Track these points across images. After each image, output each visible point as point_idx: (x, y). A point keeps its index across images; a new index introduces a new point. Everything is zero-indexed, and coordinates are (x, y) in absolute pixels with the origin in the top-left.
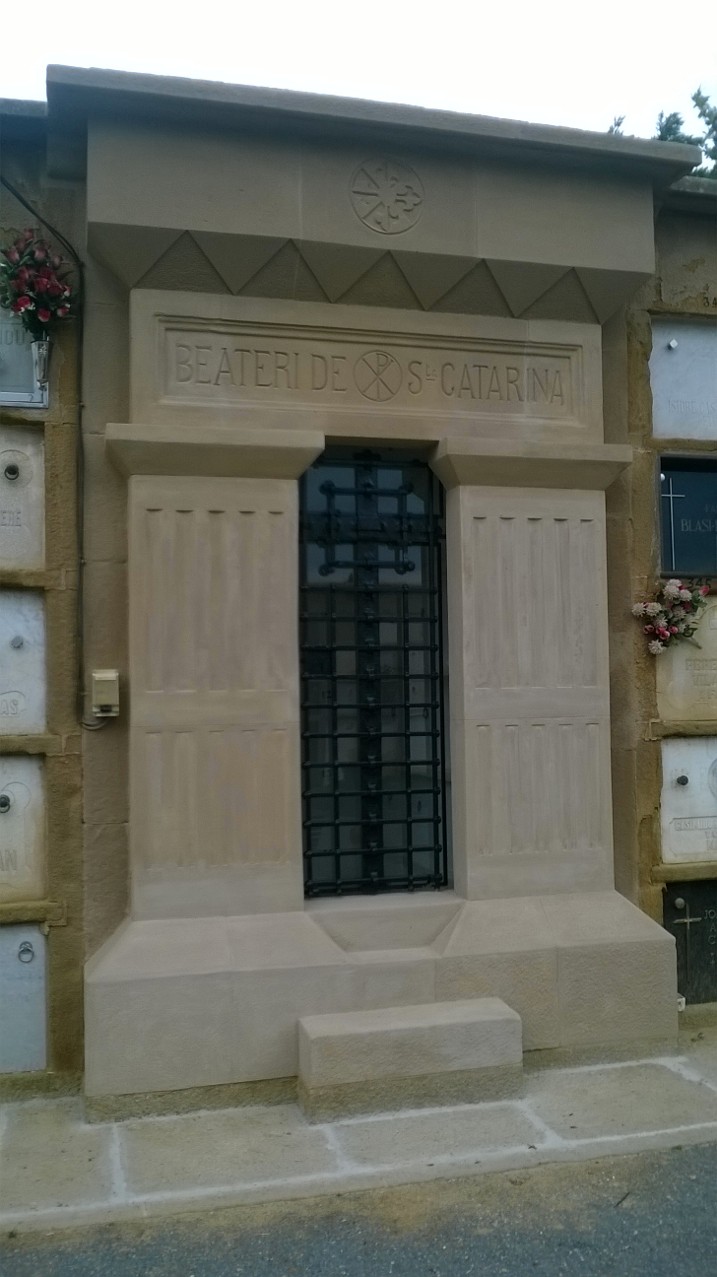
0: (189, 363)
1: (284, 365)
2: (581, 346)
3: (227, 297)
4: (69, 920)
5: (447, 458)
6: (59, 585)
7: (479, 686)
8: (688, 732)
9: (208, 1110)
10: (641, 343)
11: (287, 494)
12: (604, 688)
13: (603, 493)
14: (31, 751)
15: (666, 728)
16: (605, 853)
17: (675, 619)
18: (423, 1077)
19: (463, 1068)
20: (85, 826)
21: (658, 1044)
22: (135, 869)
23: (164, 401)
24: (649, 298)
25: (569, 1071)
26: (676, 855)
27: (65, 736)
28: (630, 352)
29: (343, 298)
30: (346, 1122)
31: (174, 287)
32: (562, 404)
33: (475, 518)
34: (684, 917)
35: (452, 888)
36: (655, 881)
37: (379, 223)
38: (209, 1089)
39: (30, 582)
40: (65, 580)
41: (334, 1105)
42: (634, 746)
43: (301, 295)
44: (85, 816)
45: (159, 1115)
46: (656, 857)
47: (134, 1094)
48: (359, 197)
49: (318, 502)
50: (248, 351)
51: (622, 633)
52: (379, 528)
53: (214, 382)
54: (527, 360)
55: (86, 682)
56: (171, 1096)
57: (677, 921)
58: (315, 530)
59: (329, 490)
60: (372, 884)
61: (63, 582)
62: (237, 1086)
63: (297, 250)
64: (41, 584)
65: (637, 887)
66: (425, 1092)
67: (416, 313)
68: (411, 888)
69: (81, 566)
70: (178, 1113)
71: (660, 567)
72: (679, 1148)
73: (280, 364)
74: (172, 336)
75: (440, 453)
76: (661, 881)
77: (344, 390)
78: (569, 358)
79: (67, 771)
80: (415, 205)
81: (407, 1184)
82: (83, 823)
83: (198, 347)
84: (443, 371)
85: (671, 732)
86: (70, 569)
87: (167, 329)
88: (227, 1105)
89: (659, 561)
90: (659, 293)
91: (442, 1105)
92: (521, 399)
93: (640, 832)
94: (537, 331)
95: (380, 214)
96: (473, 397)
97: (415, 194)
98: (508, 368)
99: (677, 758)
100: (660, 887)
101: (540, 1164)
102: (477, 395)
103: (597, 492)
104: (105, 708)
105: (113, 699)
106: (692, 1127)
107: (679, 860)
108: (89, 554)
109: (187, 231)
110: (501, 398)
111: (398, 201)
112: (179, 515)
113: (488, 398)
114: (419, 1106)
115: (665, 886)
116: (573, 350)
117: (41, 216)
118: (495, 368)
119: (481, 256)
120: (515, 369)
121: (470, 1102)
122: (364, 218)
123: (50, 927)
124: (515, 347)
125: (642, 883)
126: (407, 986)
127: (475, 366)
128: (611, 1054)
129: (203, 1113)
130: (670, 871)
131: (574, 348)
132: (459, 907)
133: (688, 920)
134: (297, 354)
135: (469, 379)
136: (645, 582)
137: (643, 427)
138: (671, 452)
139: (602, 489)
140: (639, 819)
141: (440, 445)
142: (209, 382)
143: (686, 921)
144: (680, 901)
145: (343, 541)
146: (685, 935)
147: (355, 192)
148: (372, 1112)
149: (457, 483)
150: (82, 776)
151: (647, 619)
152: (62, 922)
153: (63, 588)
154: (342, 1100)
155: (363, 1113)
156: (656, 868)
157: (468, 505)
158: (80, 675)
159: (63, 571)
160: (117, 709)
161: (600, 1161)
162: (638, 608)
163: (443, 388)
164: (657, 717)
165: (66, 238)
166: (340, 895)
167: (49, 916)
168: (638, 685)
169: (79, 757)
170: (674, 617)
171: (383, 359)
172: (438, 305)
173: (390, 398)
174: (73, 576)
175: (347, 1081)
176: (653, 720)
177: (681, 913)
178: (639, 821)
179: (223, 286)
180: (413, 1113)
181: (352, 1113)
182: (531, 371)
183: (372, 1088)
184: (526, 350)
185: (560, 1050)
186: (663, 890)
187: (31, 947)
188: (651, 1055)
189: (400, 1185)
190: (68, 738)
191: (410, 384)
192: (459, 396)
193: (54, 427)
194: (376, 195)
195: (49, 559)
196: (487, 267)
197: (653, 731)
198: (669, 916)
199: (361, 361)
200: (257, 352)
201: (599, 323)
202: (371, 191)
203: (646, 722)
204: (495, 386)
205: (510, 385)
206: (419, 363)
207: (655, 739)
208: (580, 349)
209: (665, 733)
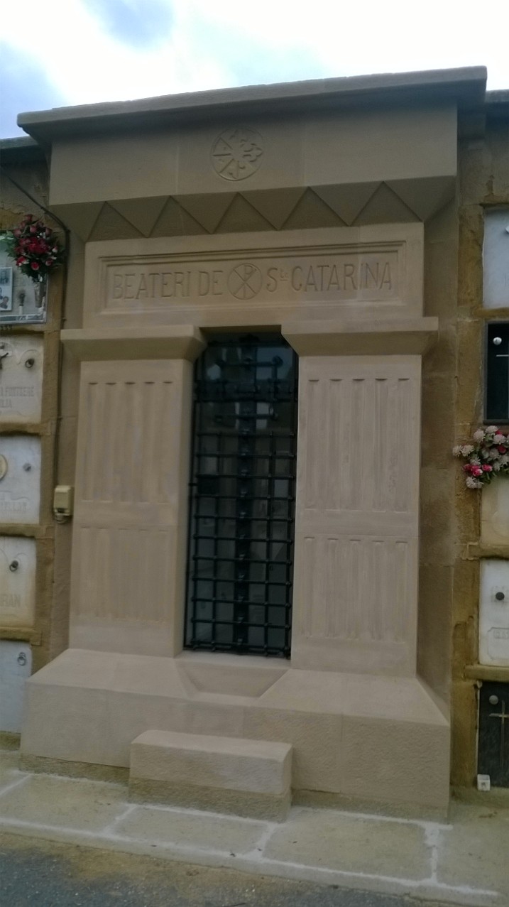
0: (122, 286)
1: (180, 281)
2: (405, 241)
3: (143, 240)
4: (41, 642)
6: (47, 432)
7: (309, 507)
8: (504, 556)
10: (472, 232)
13: (420, 356)
14: (28, 534)
15: (483, 550)
16: (408, 647)
17: (490, 459)
18: (206, 788)
20: (54, 584)
23: (104, 313)
24: (482, 194)
25: (346, 814)
26: (492, 658)
28: (461, 242)
29: (216, 230)
30: (150, 807)
31: (110, 238)
32: (390, 289)
33: (311, 381)
34: (500, 712)
36: (466, 677)
37: (231, 174)
39: (31, 431)
40: (50, 430)
42: (452, 563)
44: (55, 578)
46: (472, 658)
48: (217, 158)
50: (157, 274)
51: (446, 470)
52: (255, 390)
53: (135, 297)
54: (361, 258)
55: (55, 493)
57: (492, 715)
60: (241, 647)
63: (177, 202)
64: (37, 431)
65: (449, 681)
67: (272, 233)
68: (266, 654)
69: (59, 420)
71: (482, 415)
73: (178, 281)
74: (112, 270)
76: (475, 679)
77: (221, 294)
78: (397, 251)
79: (46, 549)
80: (257, 156)
82: (53, 582)
83: (127, 275)
84: (293, 272)
85: (488, 554)
86: (53, 422)
87: (109, 266)
90: (490, 188)
91: (219, 812)
92: (355, 288)
93: (454, 636)
94: (366, 234)
95: (232, 167)
96: (316, 290)
97: (258, 149)
98: (346, 265)
99: (496, 578)
100: (470, 683)
102: (319, 288)
103: (415, 356)
104: (62, 510)
105: (66, 504)
107: (495, 663)
108: (64, 412)
109: (106, 202)
110: (339, 289)
111: (245, 156)
112: (108, 386)
113: (328, 289)
114: (202, 808)
115: (479, 683)
116: (399, 245)
118: (335, 266)
119: (306, 184)
120: (352, 265)
122: (221, 172)
123: (34, 645)
124: (351, 248)
125: (455, 678)
127: (319, 267)
130: (482, 671)
131: (400, 243)
133: (503, 716)
134: (189, 272)
136: (468, 428)
139: (418, 354)
140: (453, 623)
141: (282, 328)
142: (132, 297)
143: (500, 716)
144: (494, 698)
146: (500, 728)
147: (215, 155)
150: (54, 553)
151: (465, 459)
152: (38, 643)
153: (49, 434)
156: (469, 667)
157: (307, 368)
159: (49, 423)
160: (68, 511)
162: (456, 449)
163: (293, 286)
164: (479, 541)
166: (214, 651)
167: (31, 639)
168: (458, 513)
169: (53, 540)
170: (489, 457)
171: (249, 269)
172: (286, 225)
173: (253, 297)
174: (54, 427)
176: (471, 543)
177: (497, 708)
178: (454, 625)
180: (196, 813)
181: (155, 802)
182: (365, 265)
184: (360, 250)
186: (477, 686)
187: (25, 656)
188: (420, 817)
190: (47, 528)
191: (268, 285)
192: (306, 290)
193: (49, 334)
194: (229, 154)
195: (43, 416)
196: (314, 192)
197: (470, 552)
198: (484, 711)
199: (233, 272)
200: (164, 274)
201: (420, 220)
202: (226, 152)
203: (464, 544)
204: (334, 280)
205: (347, 278)
206: (276, 269)
207: (472, 559)
208: (404, 244)
209: (483, 554)
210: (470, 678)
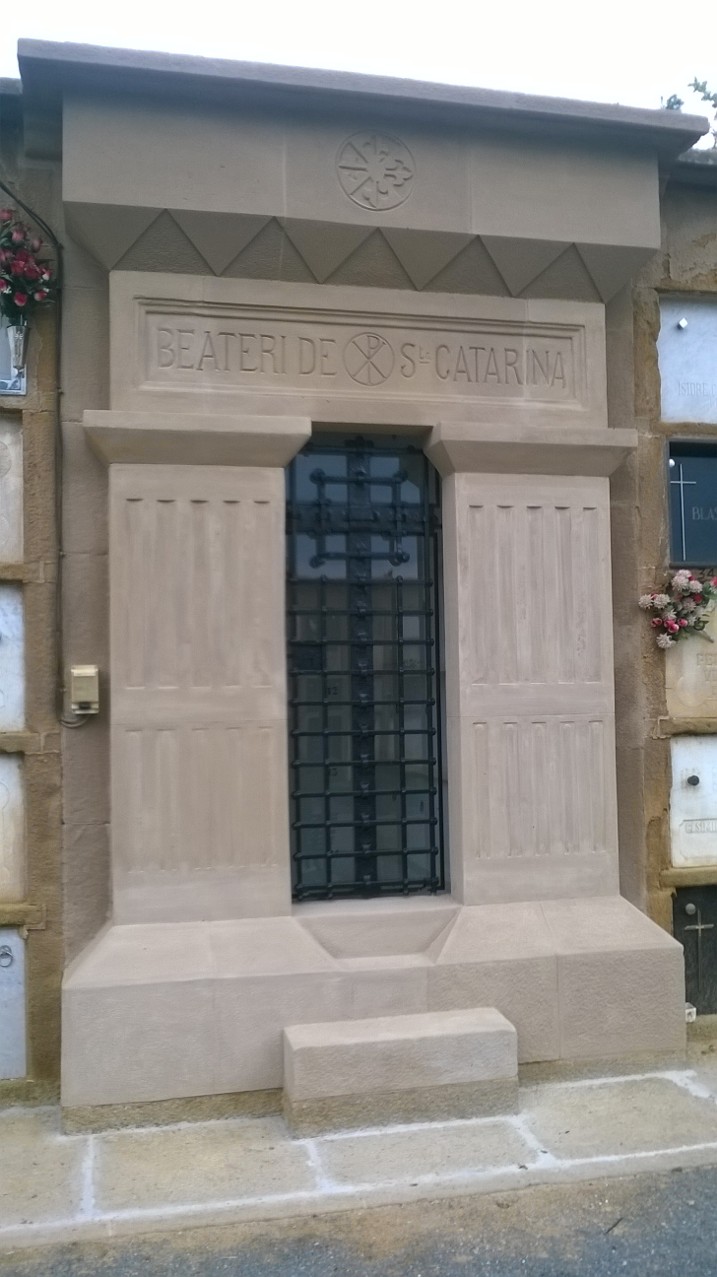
0: (171, 347)
1: (269, 349)
2: (584, 326)
3: (210, 278)
4: (48, 923)
5: (441, 443)
6: (38, 578)
7: (476, 682)
8: (699, 730)
9: (189, 1122)
10: (648, 323)
11: (273, 484)
12: (608, 683)
13: (608, 479)
14: (8, 749)
15: (675, 725)
16: (610, 856)
17: (685, 612)
18: (412, 1091)
19: (455, 1082)
20: (65, 826)
21: (665, 1058)
22: (116, 872)
23: (145, 387)
24: (657, 276)
25: (570, 1085)
26: (686, 859)
27: (44, 734)
28: (635, 332)
29: (331, 278)
30: (330, 1137)
31: (153, 269)
32: (564, 387)
33: (471, 506)
34: (697, 924)
35: (449, 891)
36: (663, 885)
37: (368, 199)
38: (189, 1100)
39: (8, 575)
40: (43, 574)
41: (318, 1119)
42: (641, 744)
43: (288, 276)
44: (64, 817)
45: (137, 1127)
46: (665, 859)
47: (111, 1105)
48: (346, 172)
49: (308, 492)
50: (232, 334)
51: (629, 627)
52: (372, 518)
53: (196, 366)
54: (526, 341)
55: (65, 678)
56: (150, 1107)
57: (688, 927)
58: (302, 520)
59: (319, 479)
60: (366, 887)
61: (41, 575)
62: (220, 1098)
63: (281, 228)
64: (19, 577)
65: (645, 893)
66: (415, 1106)
67: (409, 293)
68: (406, 892)
69: (60, 558)
70: (157, 1125)
71: (668, 556)
72: (679, 1170)
73: (266, 348)
74: (153, 319)
75: (434, 440)
76: (670, 886)
77: (333, 374)
78: (571, 338)
79: (46, 770)
80: (405, 179)
81: (386, 1205)
82: (63, 823)
83: (180, 331)
84: (437, 353)
85: (681, 729)
86: (48, 562)
87: (148, 313)
88: (210, 1117)
89: (668, 551)
90: (667, 270)
91: (432, 1120)
92: (519, 382)
93: (648, 835)
94: (537, 310)
95: (368, 189)
96: (469, 380)
97: (405, 168)
98: (506, 350)
99: (686, 757)
100: (669, 892)
101: (530, 1185)
102: (473, 377)
103: (602, 479)
104: (84, 705)
105: (92, 695)
106: (695, 1147)
107: (690, 863)
108: (68, 546)
109: (166, 210)
110: (499, 382)
111: (386, 175)
112: (161, 504)
113: (485, 381)
114: (408, 1120)
115: (675, 891)
116: (575, 330)
117: (19, 198)
118: (492, 350)
119: (475, 232)
120: (514, 351)
121: (462, 1117)
122: (352, 194)
123: (28, 930)
124: (514, 328)
125: (650, 888)
126: (397, 994)
127: (471, 348)
128: (615, 1067)
129: (184, 1125)
130: (680, 876)
131: (576, 328)
132: (455, 913)
133: (700, 927)
134: (283, 337)
135: (465, 361)
136: (653, 573)
137: (651, 410)
138: (680, 437)
139: (606, 476)
140: (647, 820)
141: (434, 430)
142: (191, 367)
143: (697, 927)
144: (690, 907)
145: (334, 532)
146: (697, 943)
147: (341, 167)
148: (359, 1126)
149: (452, 470)
150: (62, 775)
151: (654, 612)
152: (41, 926)
153: (42, 581)
154: (328, 1114)
155: (348, 1128)
156: (665, 872)
157: (464, 492)
158: (59, 671)
159: (42, 563)
160: (96, 706)
161: (593, 1182)
162: (645, 600)
163: (438, 372)
164: (667, 714)
165: (44, 220)
166: (331, 899)
167: (28, 920)
168: (646, 680)
169: (59, 755)
170: (683, 609)
171: (373, 342)
172: (431, 284)
173: (383, 382)
174: (51, 570)
175: (331, 1095)
176: (662, 718)
177: (693, 919)
178: (647, 823)
179: (207, 268)
180: (401, 1128)
181: (337, 1128)
182: (531, 352)
183: (358, 1102)
184: (525, 331)
185: (561, 1062)
186: (673, 895)
187: (10, 950)
188: (656, 1068)
189: (380, 1207)
190: (48, 736)
191: (402, 368)
192: (455, 380)
193: (32, 414)
194: (364, 170)
195: (26, 551)
196: (483, 245)
197: (662, 729)
198: (679, 924)
199: (351, 343)
200: (242, 335)
201: (602, 301)
202: (359, 166)
203: (654, 720)
204: (492, 369)
205: (509, 367)
206: (413, 345)
207: (664, 737)
208: (582, 330)
209: (674, 731)
210: (666, 886)
